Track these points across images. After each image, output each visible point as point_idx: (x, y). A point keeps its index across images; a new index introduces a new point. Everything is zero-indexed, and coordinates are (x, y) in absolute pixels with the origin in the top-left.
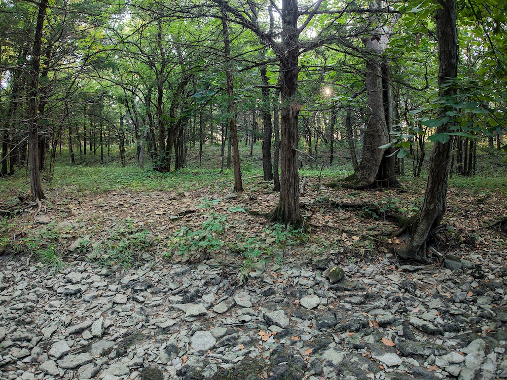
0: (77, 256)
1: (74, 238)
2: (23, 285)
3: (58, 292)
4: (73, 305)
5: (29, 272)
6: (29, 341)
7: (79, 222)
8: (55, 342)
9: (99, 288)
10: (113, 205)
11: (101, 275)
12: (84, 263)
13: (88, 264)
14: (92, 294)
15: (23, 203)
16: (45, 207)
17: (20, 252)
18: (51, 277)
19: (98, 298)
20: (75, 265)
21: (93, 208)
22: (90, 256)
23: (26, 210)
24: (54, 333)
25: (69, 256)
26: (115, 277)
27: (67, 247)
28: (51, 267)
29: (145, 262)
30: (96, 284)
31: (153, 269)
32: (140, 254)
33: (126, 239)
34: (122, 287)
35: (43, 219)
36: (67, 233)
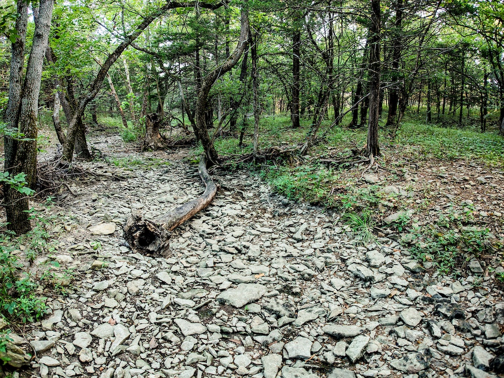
0: (391, 232)
1: (395, 209)
2: (319, 244)
3: (349, 268)
4: (355, 294)
5: (333, 232)
6: (278, 317)
7: (408, 191)
8: (301, 335)
9: (395, 286)
10: (456, 178)
11: (406, 268)
12: (395, 244)
13: (398, 247)
14: (382, 291)
15: (356, 156)
16: (377, 165)
17: (334, 207)
18: (351, 246)
19: (388, 299)
20: (383, 243)
21: (431, 177)
22: (405, 237)
23: (356, 165)
24: (310, 322)
25: (381, 229)
26: (422, 279)
27: (384, 217)
28: (357, 234)
29: (470, 274)
30: (394, 279)
31: (475, 290)
32: (468, 258)
33: (457, 230)
34: (424, 299)
35: (371, 177)
36: (389, 200)
